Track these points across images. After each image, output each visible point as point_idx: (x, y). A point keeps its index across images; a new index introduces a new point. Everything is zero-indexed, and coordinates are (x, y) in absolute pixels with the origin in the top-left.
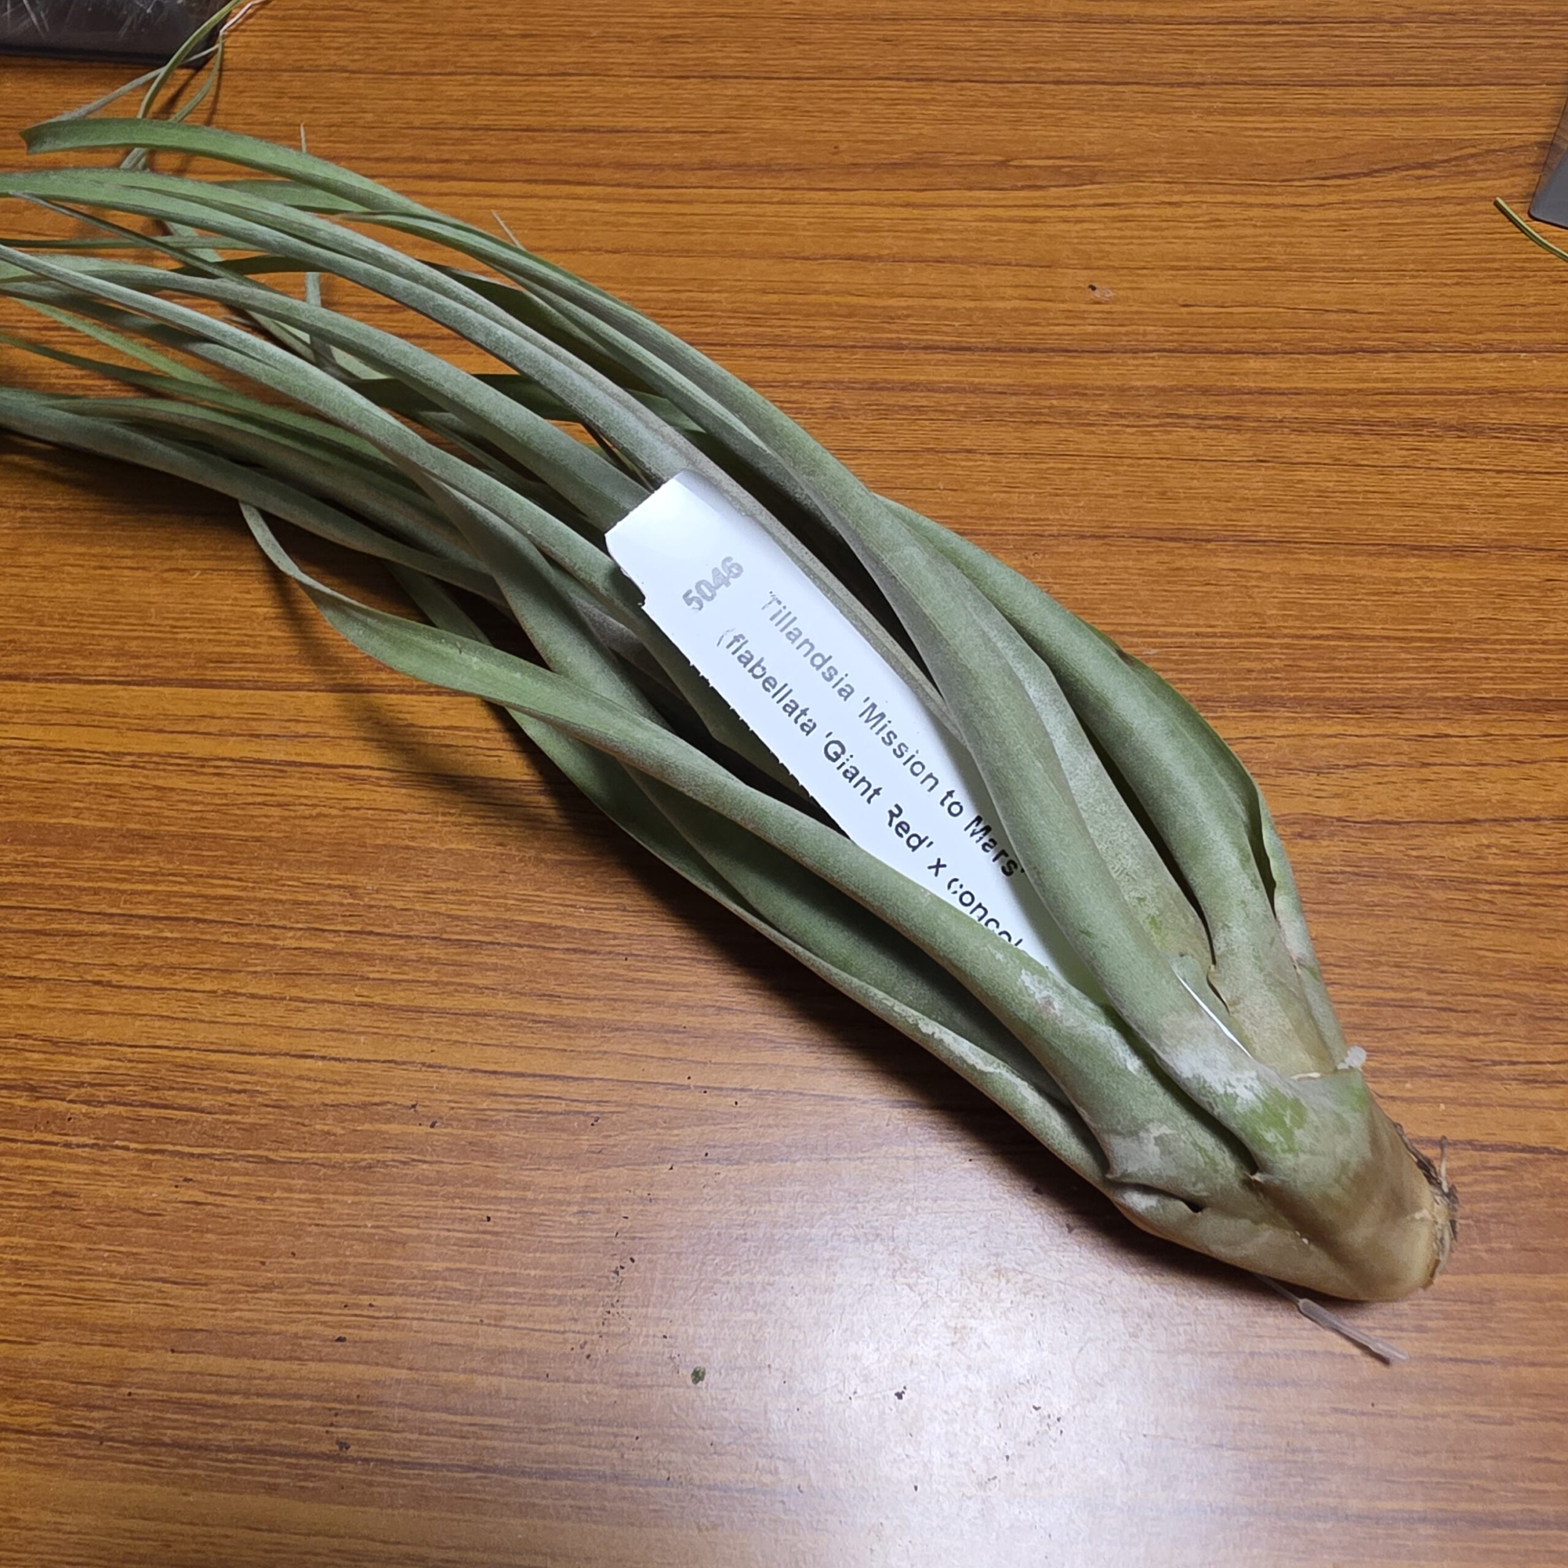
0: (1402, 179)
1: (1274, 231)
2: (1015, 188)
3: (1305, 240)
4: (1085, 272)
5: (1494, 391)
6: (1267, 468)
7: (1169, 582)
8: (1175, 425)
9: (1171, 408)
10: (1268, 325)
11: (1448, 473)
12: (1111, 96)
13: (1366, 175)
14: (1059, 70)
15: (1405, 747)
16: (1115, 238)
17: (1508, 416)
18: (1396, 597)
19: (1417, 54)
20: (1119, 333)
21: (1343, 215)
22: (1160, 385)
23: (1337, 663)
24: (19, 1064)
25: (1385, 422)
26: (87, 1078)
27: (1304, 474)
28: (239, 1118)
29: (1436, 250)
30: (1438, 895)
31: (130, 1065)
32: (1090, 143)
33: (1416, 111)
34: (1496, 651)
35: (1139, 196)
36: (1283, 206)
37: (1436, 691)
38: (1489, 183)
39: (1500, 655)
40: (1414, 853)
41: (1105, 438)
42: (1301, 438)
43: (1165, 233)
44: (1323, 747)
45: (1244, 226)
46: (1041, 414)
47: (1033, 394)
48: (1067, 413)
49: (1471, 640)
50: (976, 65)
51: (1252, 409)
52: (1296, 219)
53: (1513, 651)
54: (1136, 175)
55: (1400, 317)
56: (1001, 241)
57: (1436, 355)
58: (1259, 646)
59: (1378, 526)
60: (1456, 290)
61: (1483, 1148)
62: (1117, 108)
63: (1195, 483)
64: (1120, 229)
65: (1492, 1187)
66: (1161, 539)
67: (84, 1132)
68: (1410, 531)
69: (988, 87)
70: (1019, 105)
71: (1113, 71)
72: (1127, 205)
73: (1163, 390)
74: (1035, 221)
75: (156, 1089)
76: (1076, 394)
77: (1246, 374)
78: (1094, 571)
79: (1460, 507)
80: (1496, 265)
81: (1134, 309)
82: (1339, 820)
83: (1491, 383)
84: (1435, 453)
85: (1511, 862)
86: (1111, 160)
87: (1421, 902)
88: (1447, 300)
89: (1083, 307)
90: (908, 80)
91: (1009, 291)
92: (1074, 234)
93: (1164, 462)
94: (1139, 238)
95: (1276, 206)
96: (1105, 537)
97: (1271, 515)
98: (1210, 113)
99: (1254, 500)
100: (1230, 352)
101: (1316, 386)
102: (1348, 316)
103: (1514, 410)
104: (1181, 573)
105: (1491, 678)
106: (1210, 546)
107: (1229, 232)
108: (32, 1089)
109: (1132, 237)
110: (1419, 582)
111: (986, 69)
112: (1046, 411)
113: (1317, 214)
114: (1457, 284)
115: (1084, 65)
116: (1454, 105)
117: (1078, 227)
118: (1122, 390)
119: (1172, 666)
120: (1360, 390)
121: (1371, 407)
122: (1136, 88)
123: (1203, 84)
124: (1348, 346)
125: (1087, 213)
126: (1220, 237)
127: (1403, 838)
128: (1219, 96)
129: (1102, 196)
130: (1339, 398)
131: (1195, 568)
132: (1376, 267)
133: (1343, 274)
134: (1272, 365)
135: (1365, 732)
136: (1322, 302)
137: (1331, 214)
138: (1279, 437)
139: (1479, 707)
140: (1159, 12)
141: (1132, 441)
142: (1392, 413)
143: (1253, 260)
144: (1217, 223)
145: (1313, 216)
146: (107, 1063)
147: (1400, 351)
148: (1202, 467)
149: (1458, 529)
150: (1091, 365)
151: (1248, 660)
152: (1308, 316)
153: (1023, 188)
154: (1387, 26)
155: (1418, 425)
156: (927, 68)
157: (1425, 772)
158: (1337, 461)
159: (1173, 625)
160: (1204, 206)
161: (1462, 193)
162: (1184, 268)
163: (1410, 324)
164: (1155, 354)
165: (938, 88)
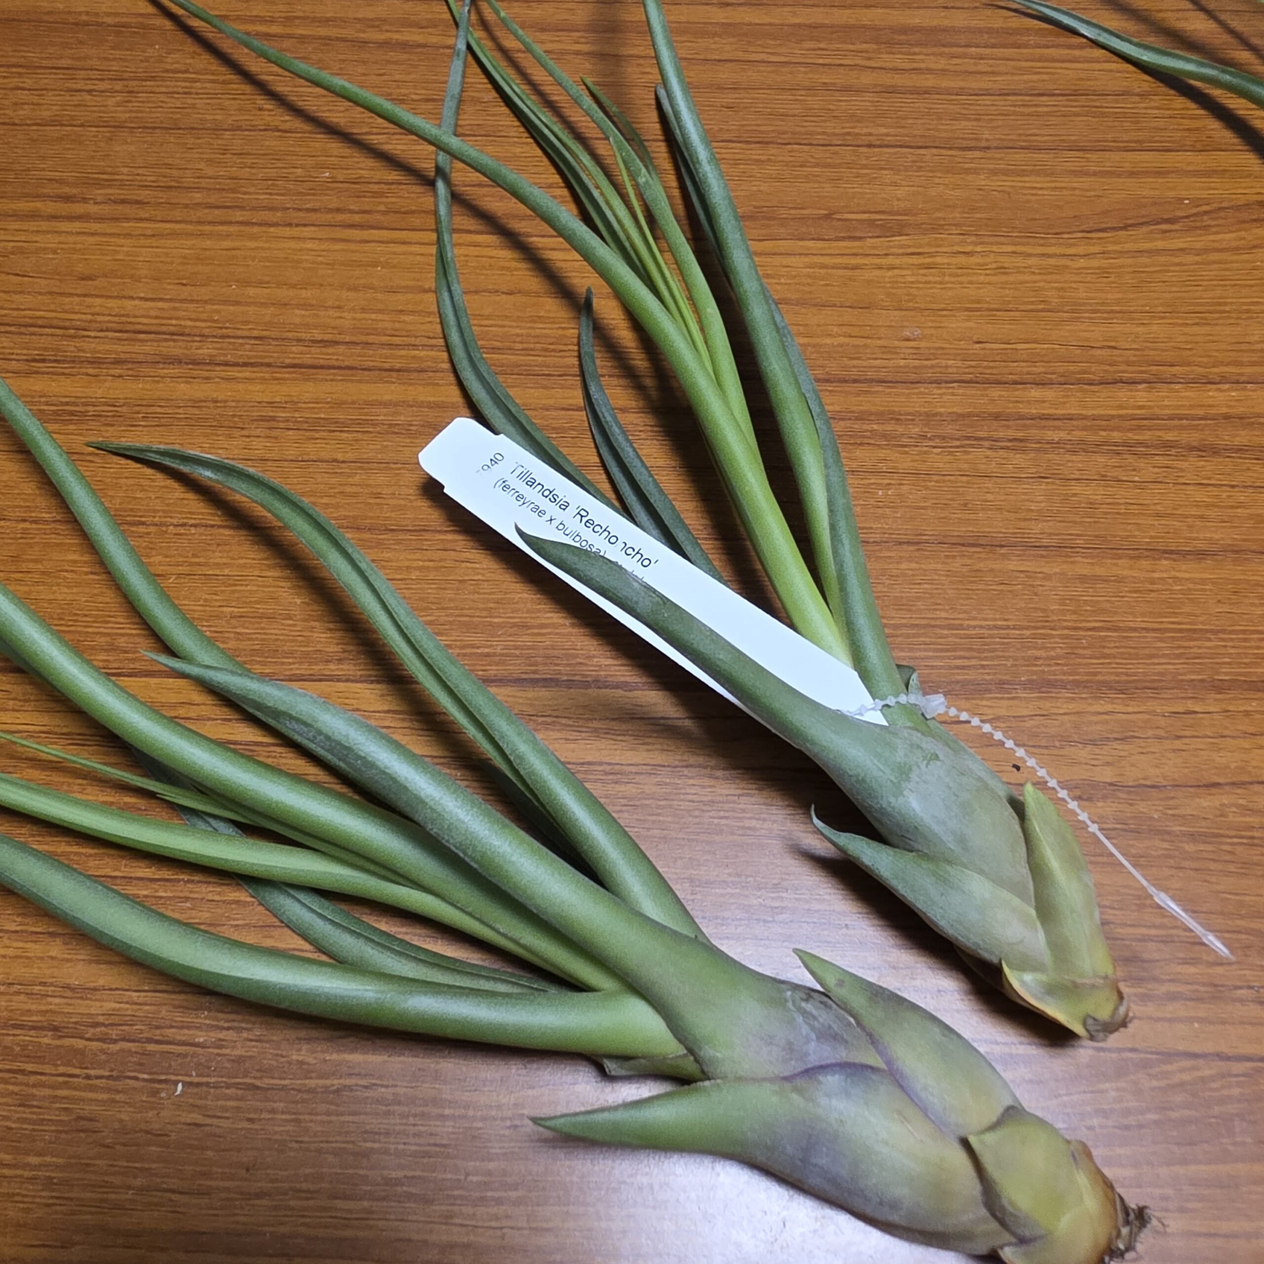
0: (1151, 232)
1: (1049, 277)
2: (838, 239)
3: (1074, 285)
4: (896, 313)
5: (1227, 417)
6: (1048, 483)
7: (971, 582)
8: (972, 446)
9: (969, 432)
10: (1046, 359)
11: (1191, 487)
12: (915, 158)
13: (1122, 229)
14: (870, 134)
15: (1162, 722)
16: (921, 283)
17: (1238, 439)
18: (1153, 595)
19: (1161, 123)
20: (926, 367)
21: (1105, 263)
22: (960, 411)
23: (1106, 651)
24: (43, 1008)
25: (1141, 444)
26: (101, 1019)
27: (1077, 489)
28: (227, 1051)
29: (1179, 294)
30: (1190, 847)
31: (135, 1007)
32: (898, 200)
33: (1160, 173)
34: (1232, 640)
35: (940, 246)
36: (1054, 255)
37: (1185, 674)
38: (1220, 237)
39: (1237, 644)
40: (1171, 812)
41: (917, 458)
42: (1074, 458)
43: (959, 279)
44: (1096, 723)
45: (1024, 273)
46: (864, 437)
47: (857, 419)
48: (884, 436)
49: (1212, 631)
50: (802, 129)
51: (1034, 433)
52: (1067, 267)
53: (1245, 640)
54: (936, 228)
55: (1152, 353)
56: (827, 285)
57: (1180, 386)
58: (1045, 637)
59: (1137, 533)
60: (1196, 329)
61: (1228, 1058)
62: (920, 168)
63: (990, 497)
64: (925, 275)
65: (1236, 1091)
66: (963, 545)
67: (100, 1065)
68: (1162, 538)
69: (813, 149)
70: (839, 166)
71: (915, 136)
72: (931, 255)
73: (963, 416)
74: (855, 268)
75: (157, 1027)
76: (892, 419)
77: (1029, 402)
78: (911, 572)
79: (1201, 517)
80: (1227, 308)
81: (937, 345)
82: (1111, 784)
83: (1225, 410)
84: (1182, 470)
85: (1247, 819)
86: (915, 215)
87: (1177, 853)
88: (1189, 338)
89: (897, 343)
90: (748, 142)
91: (835, 329)
92: (887, 280)
93: (965, 479)
94: (941, 283)
95: (1049, 256)
96: (918, 543)
97: (1050, 523)
98: (996, 174)
99: (1038, 511)
100: (1015, 383)
101: (1084, 412)
102: (1109, 352)
103: (1243, 433)
104: (979, 574)
105: (1229, 663)
106: (1003, 551)
107: (1011, 278)
108: (56, 1029)
109: (935, 283)
110: (1170, 581)
111: (812, 134)
112: (868, 434)
113: (1082, 262)
114: (1197, 324)
115: (891, 131)
116: (1190, 168)
117: (890, 273)
118: (929, 417)
119: (976, 654)
120: (1120, 416)
121: (1130, 430)
122: (935, 151)
123: (988, 148)
124: (1109, 377)
125: (897, 261)
126: (1006, 283)
127: (1161, 799)
128: (1000, 159)
129: (909, 247)
130: (1104, 423)
131: (992, 570)
132: (1132, 309)
133: (1105, 315)
134: (1049, 394)
135: (1130, 709)
136: (1087, 340)
137: (1095, 263)
138: (1057, 457)
139: (1219, 687)
140: (951, 84)
141: (938, 460)
142: (1146, 436)
143: (1032, 303)
144: (1002, 270)
145: (1078, 265)
146: (117, 1006)
147: (1152, 382)
148: (996, 483)
149: (1201, 536)
150: (903, 394)
151: (1035, 648)
152: (1078, 352)
153: (843, 239)
154: (1137, 99)
155: (1168, 445)
156: (763, 132)
157: (1178, 744)
158: (1103, 479)
159: (974, 619)
160: (992, 255)
161: (1198, 245)
162: (978, 310)
163: (1157, 359)
164: (955, 385)
165: (773, 150)
